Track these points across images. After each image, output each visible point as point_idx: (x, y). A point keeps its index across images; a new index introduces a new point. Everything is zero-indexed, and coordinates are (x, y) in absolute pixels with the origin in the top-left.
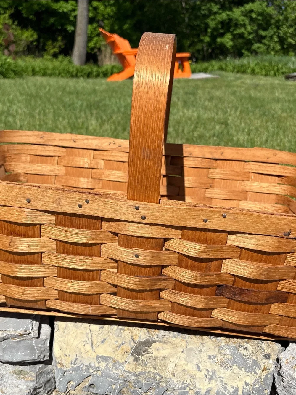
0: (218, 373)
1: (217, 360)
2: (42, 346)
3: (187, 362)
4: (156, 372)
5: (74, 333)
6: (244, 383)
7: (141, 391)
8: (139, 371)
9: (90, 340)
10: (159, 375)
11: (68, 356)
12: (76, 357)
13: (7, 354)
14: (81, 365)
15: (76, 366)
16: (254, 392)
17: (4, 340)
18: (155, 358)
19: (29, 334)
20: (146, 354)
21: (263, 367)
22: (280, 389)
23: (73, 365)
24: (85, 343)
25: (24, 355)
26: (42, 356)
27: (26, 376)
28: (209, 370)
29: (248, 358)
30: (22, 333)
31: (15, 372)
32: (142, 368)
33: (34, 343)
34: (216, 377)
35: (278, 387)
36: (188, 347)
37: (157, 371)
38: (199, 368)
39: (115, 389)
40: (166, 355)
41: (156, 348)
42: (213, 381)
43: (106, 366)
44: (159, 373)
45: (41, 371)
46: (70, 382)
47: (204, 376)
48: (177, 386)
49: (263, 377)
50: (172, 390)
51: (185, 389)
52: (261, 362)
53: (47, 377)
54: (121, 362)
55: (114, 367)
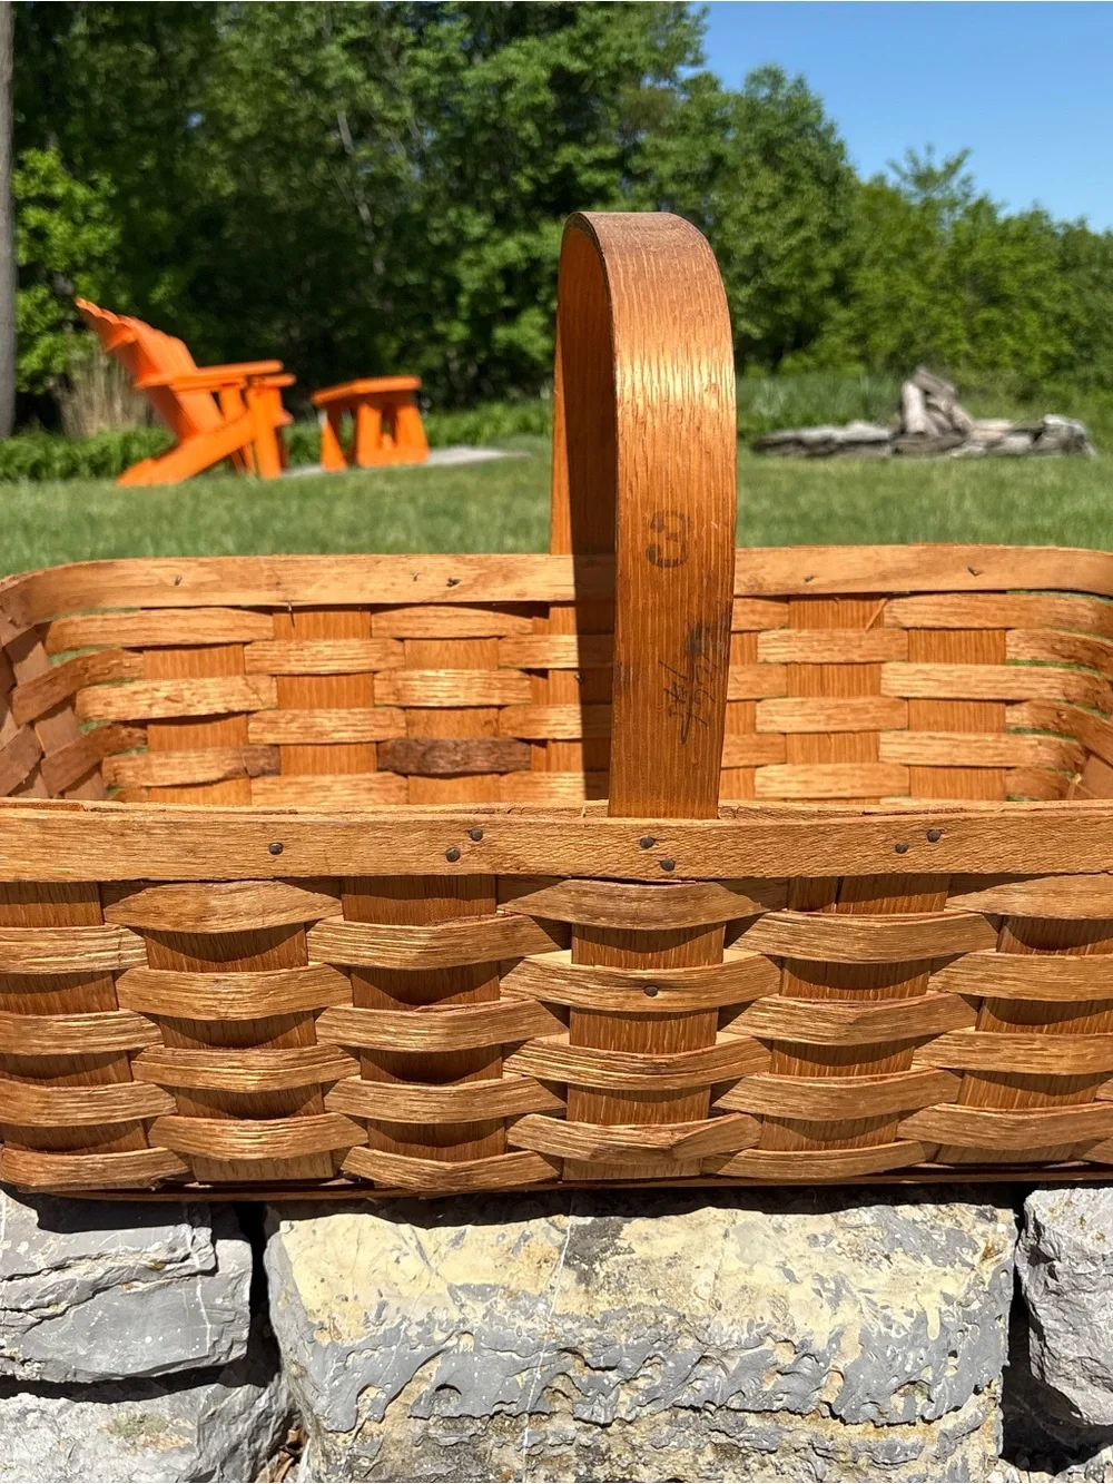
0: (853, 1279)
1: (839, 1245)
2: (227, 1304)
3: (747, 1262)
4: (658, 1303)
5: (348, 1230)
6: (939, 1298)
7: (616, 1379)
8: (602, 1309)
9: (413, 1244)
10: (671, 1311)
11: (351, 1298)
12: (379, 1299)
13: (104, 1350)
14: (401, 1323)
15: (383, 1327)
16: (970, 1327)
17: (94, 1295)
18: (646, 1262)
19: (183, 1261)
20: (613, 1254)
21: (982, 1245)
22: (1045, 1305)
23: (372, 1327)
24: (396, 1254)
25: (166, 1345)
26: (225, 1343)
27: (162, 1435)
28: (824, 1275)
29: (932, 1228)
30: (163, 1256)
31: (116, 1428)
32: (610, 1299)
33: (198, 1293)
34: (849, 1291)
35: (1037, 1299)
36: (738, 1223)
37: (664, 1301)
38: (789, 1275)
39: (527, 1387)
40: (679, 1250)
41: (640, 1234)
42: (845, 1306)
43: (489, 1312)
44: (669, 1305)
45: (212, 1410)
46: (367, 1391)
47: (814, 1295)
48: (735, 1338)
49: (987, 1278)
50: (719, 1353)
51: (760, 1342)
52: (973, 1232)
53: (230, 1436)
54: (537, 1293)
55: (517, 1312)
